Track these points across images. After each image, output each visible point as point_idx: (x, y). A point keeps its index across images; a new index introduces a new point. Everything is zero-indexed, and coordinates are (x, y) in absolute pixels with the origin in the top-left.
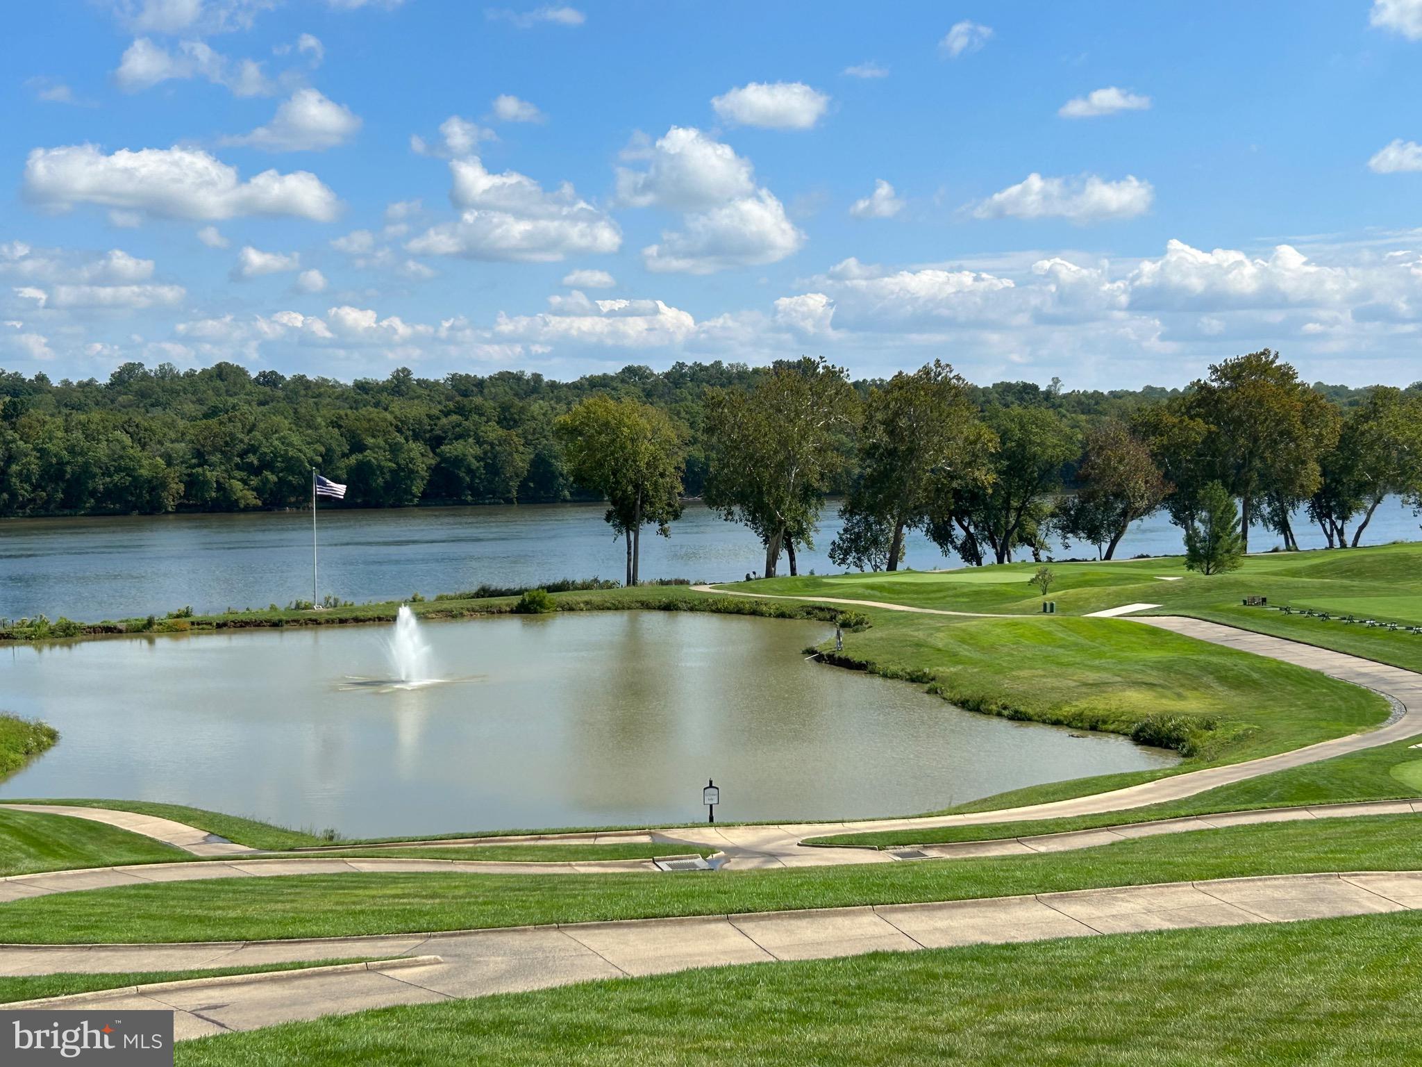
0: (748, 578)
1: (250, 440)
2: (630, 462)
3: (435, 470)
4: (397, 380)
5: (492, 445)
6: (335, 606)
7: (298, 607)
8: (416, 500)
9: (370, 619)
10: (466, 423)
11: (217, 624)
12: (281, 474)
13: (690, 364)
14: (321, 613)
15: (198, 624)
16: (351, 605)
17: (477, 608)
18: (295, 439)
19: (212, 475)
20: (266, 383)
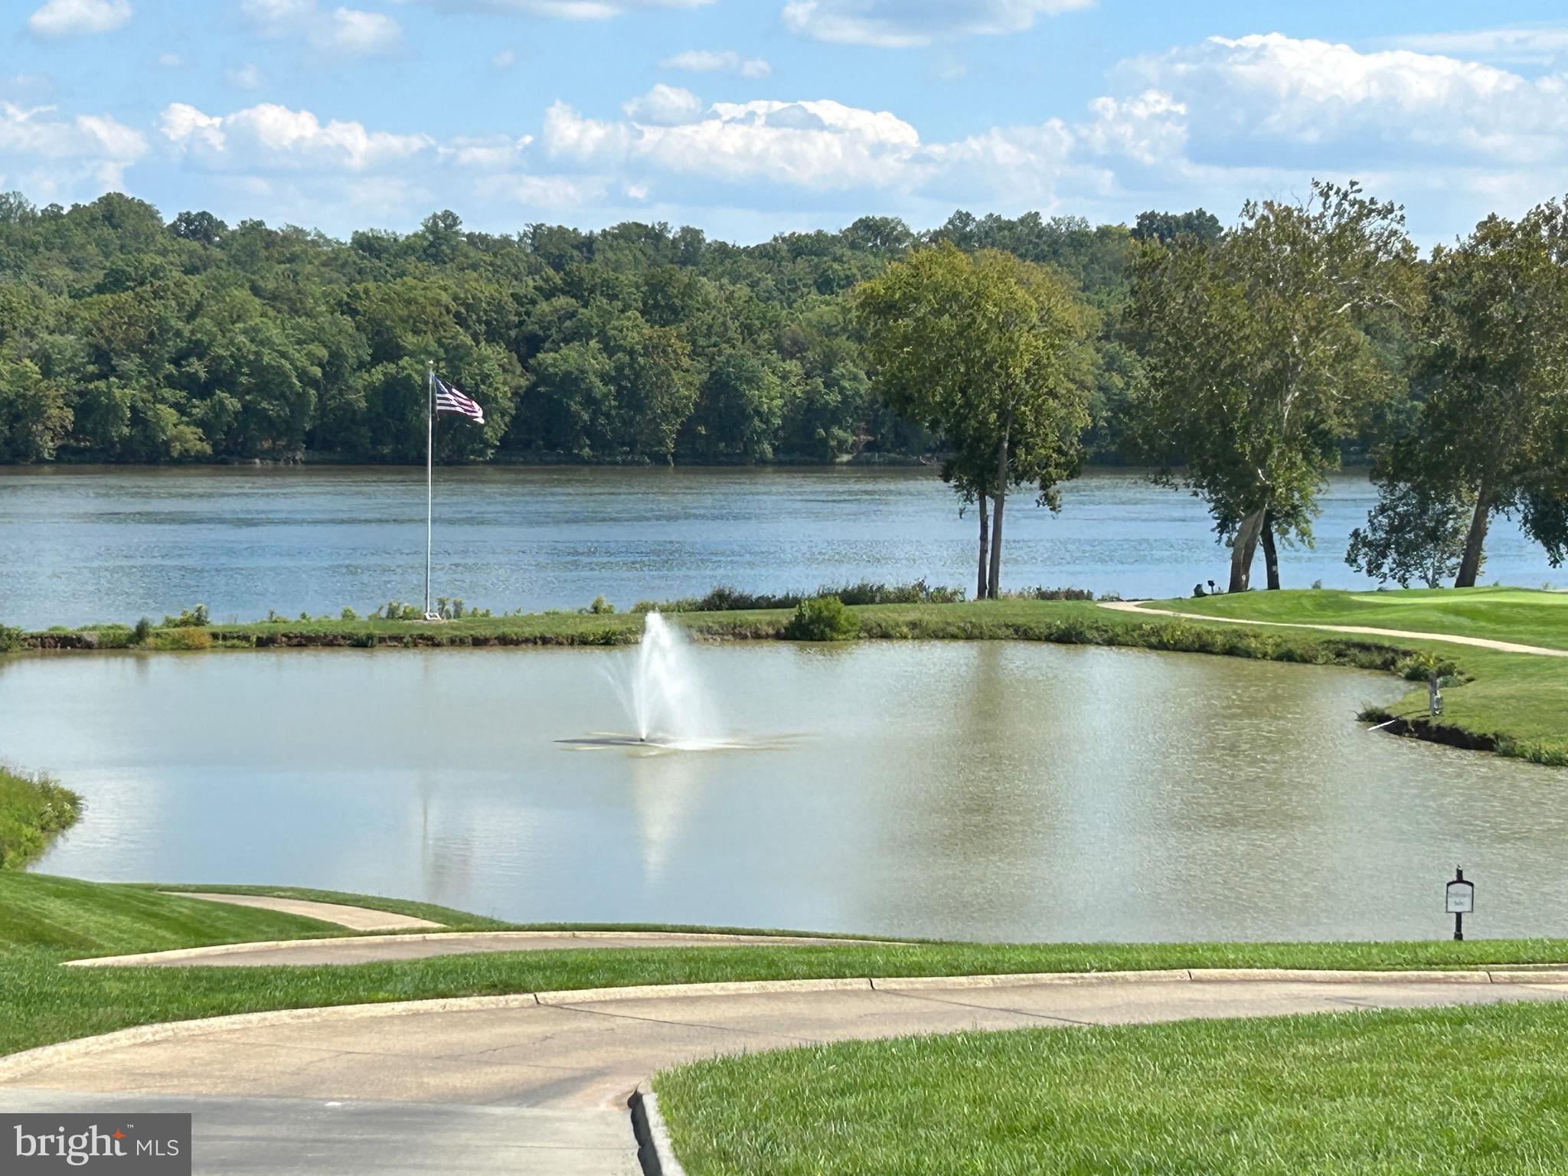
0: (1199, 592)
1: (193, 332)
2: (995, 367)
3: (526, 397)
4: (432, 233)
5: (631, 353)
6: (457, 615)
7: (392, 613)
8: (490, 452)
9: (527, 641)
10: (584, 313)
11: (259, 639)
12: (248, 398)
13: (980, 216)
14: (440, 627)
15: (225, 638)
16: (487, 614)
17: (716, 627)
18: (274, 333)
19: (124, 395)
20: (193, 234)
